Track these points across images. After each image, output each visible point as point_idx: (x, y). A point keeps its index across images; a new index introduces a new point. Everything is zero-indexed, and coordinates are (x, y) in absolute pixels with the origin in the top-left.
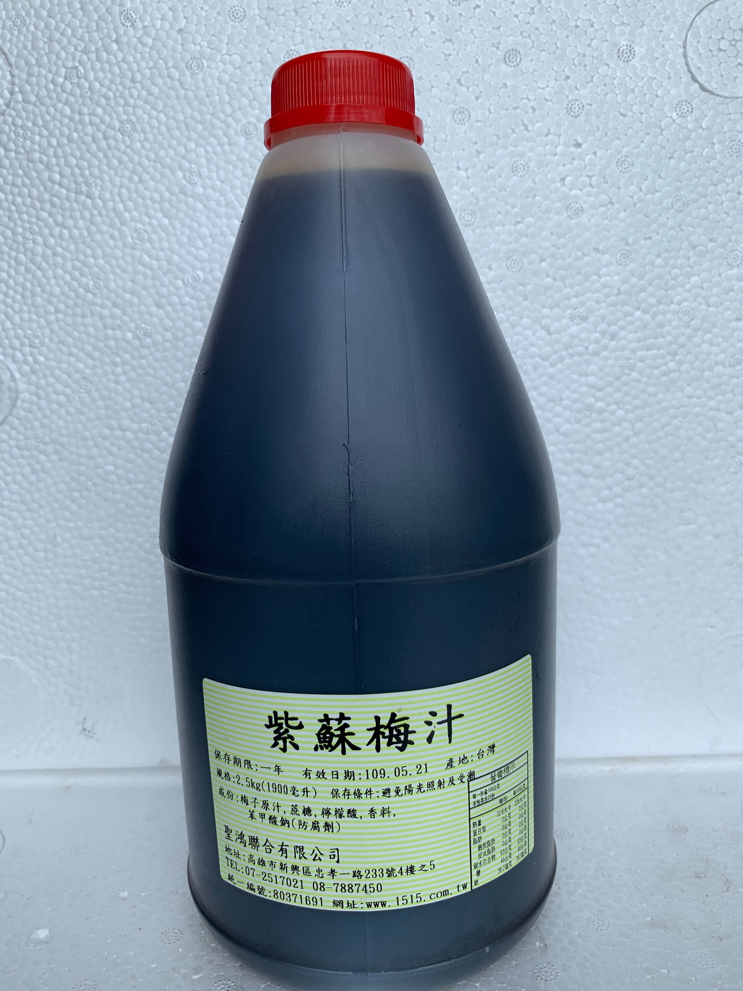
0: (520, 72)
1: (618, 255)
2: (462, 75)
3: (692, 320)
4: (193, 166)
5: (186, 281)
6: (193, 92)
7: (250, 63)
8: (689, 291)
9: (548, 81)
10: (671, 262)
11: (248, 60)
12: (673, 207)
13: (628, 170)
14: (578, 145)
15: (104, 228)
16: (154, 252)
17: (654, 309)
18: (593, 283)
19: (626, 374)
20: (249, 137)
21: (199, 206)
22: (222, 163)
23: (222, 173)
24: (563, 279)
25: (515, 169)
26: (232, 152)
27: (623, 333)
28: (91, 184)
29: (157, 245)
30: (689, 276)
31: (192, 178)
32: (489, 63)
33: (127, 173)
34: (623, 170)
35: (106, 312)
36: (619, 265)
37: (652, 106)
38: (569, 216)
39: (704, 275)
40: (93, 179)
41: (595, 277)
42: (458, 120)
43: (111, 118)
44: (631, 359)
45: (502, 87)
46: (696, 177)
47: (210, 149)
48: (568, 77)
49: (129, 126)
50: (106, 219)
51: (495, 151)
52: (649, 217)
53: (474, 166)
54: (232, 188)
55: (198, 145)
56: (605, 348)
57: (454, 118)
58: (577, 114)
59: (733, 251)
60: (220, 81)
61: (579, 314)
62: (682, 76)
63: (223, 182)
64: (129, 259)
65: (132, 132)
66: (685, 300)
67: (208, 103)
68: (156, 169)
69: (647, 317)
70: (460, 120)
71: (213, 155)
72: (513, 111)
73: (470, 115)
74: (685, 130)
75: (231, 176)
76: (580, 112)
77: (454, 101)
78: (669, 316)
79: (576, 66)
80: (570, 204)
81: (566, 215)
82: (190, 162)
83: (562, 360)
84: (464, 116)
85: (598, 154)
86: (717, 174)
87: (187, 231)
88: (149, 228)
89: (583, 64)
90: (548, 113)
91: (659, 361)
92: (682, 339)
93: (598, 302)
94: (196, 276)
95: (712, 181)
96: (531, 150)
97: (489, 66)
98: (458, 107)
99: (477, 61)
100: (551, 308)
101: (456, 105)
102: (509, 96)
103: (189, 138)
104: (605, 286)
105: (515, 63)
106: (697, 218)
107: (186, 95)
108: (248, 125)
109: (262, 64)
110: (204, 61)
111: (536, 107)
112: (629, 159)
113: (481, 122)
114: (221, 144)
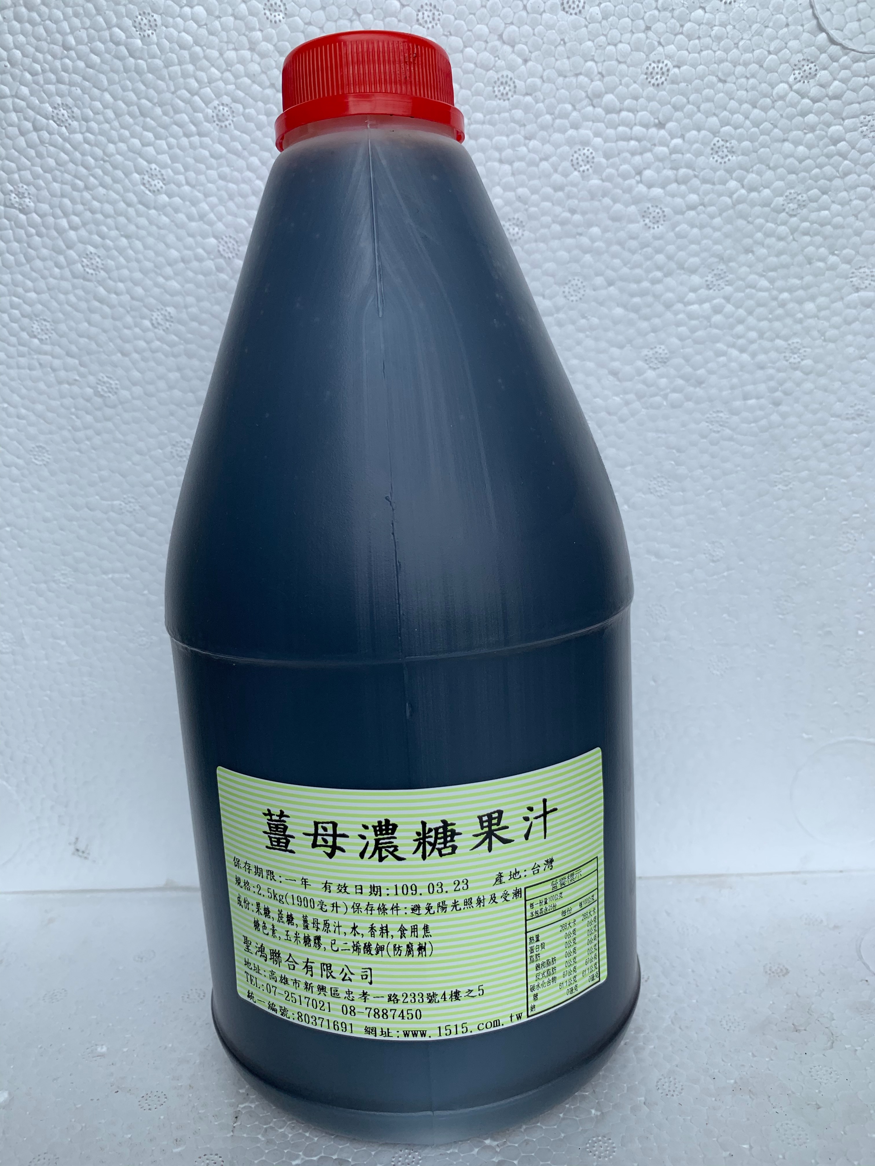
0: (583, 22)
1: (710, 276)
2: (505, 28)
3: (802, 360)
4: (153, 166)
5: (154, 322)
6: (146, 61)
7: (219, 17)
8: (801, 321)
9: (621, 34)
10: (779, 283)
11: (217, 13)
12: (784, 210)
13: (726, 159)
14: (661, 125)
15: (45, 252)
16: (111, 283)
17: (754, 347)
18: (676, 314)
19: (714, 432)
20: (223, 124)
21: (165, 219)
22: (190, 161)
23: (192, 174)
24: (636, 309)
25: (575, 162)
26: (203, 146)
27: (713, 378)
28: (23, 193)
29: (115, 274)
30: (800, 302)
31: (153, 183)
32: (542, 10)
33: (68, 177)
34: (720, 160)
35: (57, 363)
36: (710, 289)
37: (761, 66)
38: (646, 225)
39: (822, 300)
40: (25, 187)
41: (679, 306)
42: (499, 96)
43: (42, 102)
44: (722, 412)
45: (560, 44)
46: (817, 167)
47: (172, 140)
48: (648, 28)
49: (65, 112)
50: (46, 239)
51: (550, 136)
52: (752, 223)
53: (521, 159)
54: (206, 195)
55: (157, 137)
56: (688, 399)
57: (494, 92)
58: (660, 81)
59: (860, 268)
60: (182, 47)
61: (657, 355)
62: (804, 22)
63: (193, 186)
64: (80, 292)
65: (70, 121)
66: (795, 334)
67: (167, 77)
68: (106, 173)
69: (745, 357)
70: (502, 94)
71: (178, 151)
72: (574, 80)
73: (515, 87)
74: (806, 101)
75: (202, 178)
76: (663, 79)
77: (494, 66)
78: (773, 355)
79: (659, 11)
80: (648, 208)
81: (642, 223)
82: (149, 162)
83: (633, 414)
84: (507, 88)
85: (688, 135)
86: (846, 162)
87: (151, 254)
88: (102, 252)
89: (671, 9)
90: (620, 80)
91: (760, 413)
92: (789, 385)
93: (681, 339)
94: (167, 314)
95: (838, 171)
96: (597, 134)
97: (541, 14)
98: (500, 75)
99: (525, 7)
100: (621, 347)
101: (497, 72)
102: (568, 58)
103: (145, 128)
104: (691, 316)
105: (577, 10)
106: (816, 223)
107: (137, 65)
108: (221, 107)
109: (236, 18)
110: (156, 16)
111: (604, 73)
112: (728, 144)
113: (530, 95)
114: (187, 135)
